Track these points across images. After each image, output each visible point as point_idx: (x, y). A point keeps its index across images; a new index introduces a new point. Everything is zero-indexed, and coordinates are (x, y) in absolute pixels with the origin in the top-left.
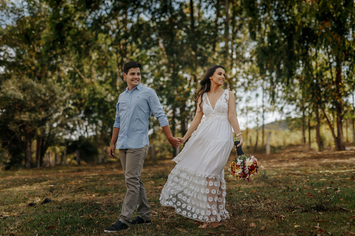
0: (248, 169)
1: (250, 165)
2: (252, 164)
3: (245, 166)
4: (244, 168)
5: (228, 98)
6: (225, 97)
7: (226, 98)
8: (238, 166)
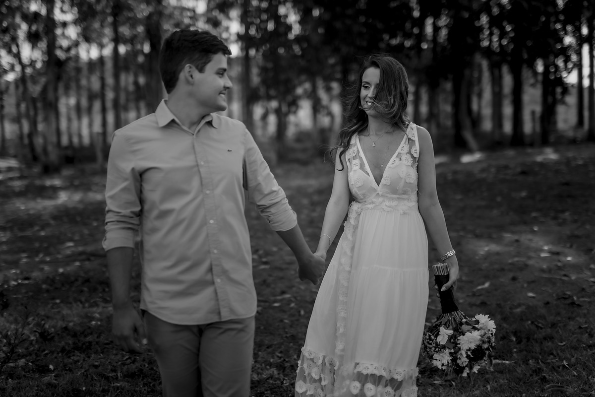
0: (468, 356)
1: (473, 346)
2: (478, 343)
3: (459, 349)
4: (456, 352)
5: (418, 151)
6: (410, 148)
7: (413, 152)
8: (441, 348)
